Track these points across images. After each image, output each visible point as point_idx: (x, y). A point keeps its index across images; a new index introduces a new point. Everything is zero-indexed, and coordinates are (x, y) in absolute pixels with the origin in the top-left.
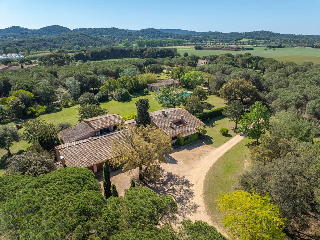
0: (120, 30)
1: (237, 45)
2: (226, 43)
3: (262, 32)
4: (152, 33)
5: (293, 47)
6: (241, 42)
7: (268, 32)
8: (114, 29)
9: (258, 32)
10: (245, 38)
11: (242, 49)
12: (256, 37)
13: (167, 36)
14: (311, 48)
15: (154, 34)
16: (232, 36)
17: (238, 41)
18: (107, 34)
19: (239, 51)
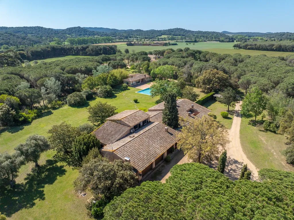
0: (45, 29)
1: (160, 41)
2: (150, 40)
3: (178, 29)
4: (78, 31)
5: (205, 41)
6: (162, 38)
7: (182, 30)
8: (39, 28)
9: (174, 29)
10: (164, 34)
11: (169, 44)
12: (173, 33)
13: (94, 34)
14: (219, 42)
15: (81, 32)
16: (153, 33)
17: (160, 37)
18: (32, 33)
19: (166, 46)
